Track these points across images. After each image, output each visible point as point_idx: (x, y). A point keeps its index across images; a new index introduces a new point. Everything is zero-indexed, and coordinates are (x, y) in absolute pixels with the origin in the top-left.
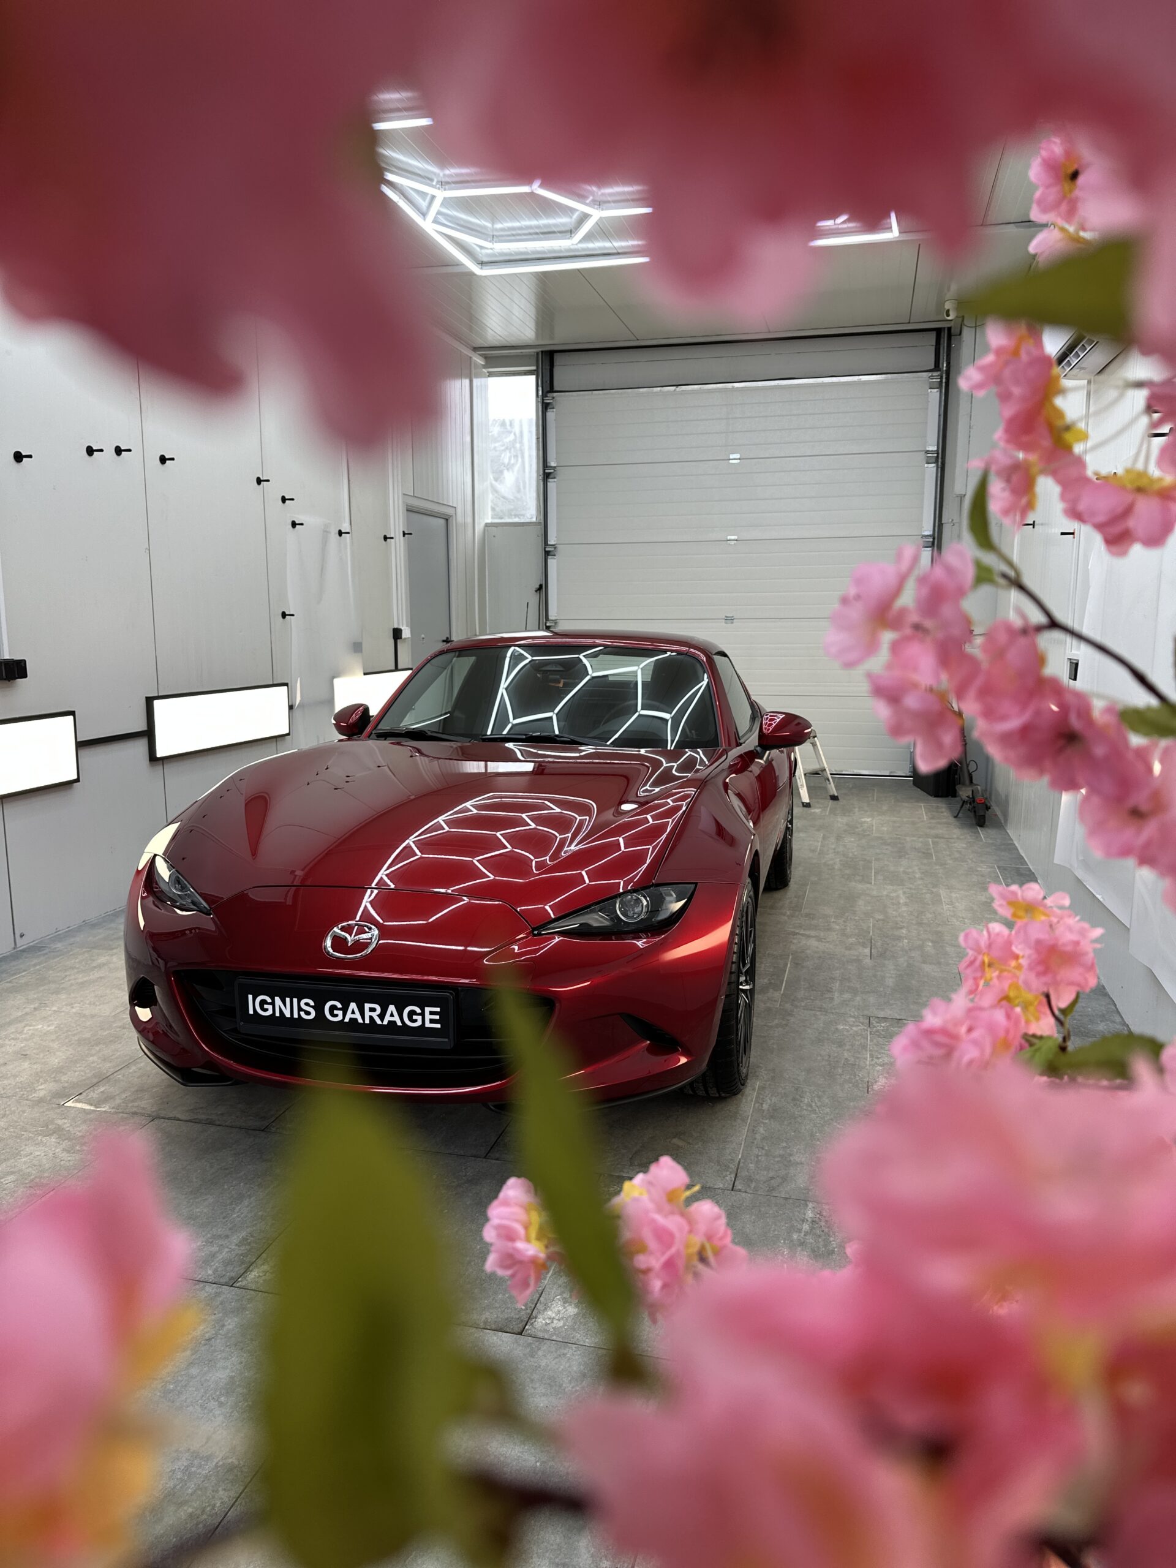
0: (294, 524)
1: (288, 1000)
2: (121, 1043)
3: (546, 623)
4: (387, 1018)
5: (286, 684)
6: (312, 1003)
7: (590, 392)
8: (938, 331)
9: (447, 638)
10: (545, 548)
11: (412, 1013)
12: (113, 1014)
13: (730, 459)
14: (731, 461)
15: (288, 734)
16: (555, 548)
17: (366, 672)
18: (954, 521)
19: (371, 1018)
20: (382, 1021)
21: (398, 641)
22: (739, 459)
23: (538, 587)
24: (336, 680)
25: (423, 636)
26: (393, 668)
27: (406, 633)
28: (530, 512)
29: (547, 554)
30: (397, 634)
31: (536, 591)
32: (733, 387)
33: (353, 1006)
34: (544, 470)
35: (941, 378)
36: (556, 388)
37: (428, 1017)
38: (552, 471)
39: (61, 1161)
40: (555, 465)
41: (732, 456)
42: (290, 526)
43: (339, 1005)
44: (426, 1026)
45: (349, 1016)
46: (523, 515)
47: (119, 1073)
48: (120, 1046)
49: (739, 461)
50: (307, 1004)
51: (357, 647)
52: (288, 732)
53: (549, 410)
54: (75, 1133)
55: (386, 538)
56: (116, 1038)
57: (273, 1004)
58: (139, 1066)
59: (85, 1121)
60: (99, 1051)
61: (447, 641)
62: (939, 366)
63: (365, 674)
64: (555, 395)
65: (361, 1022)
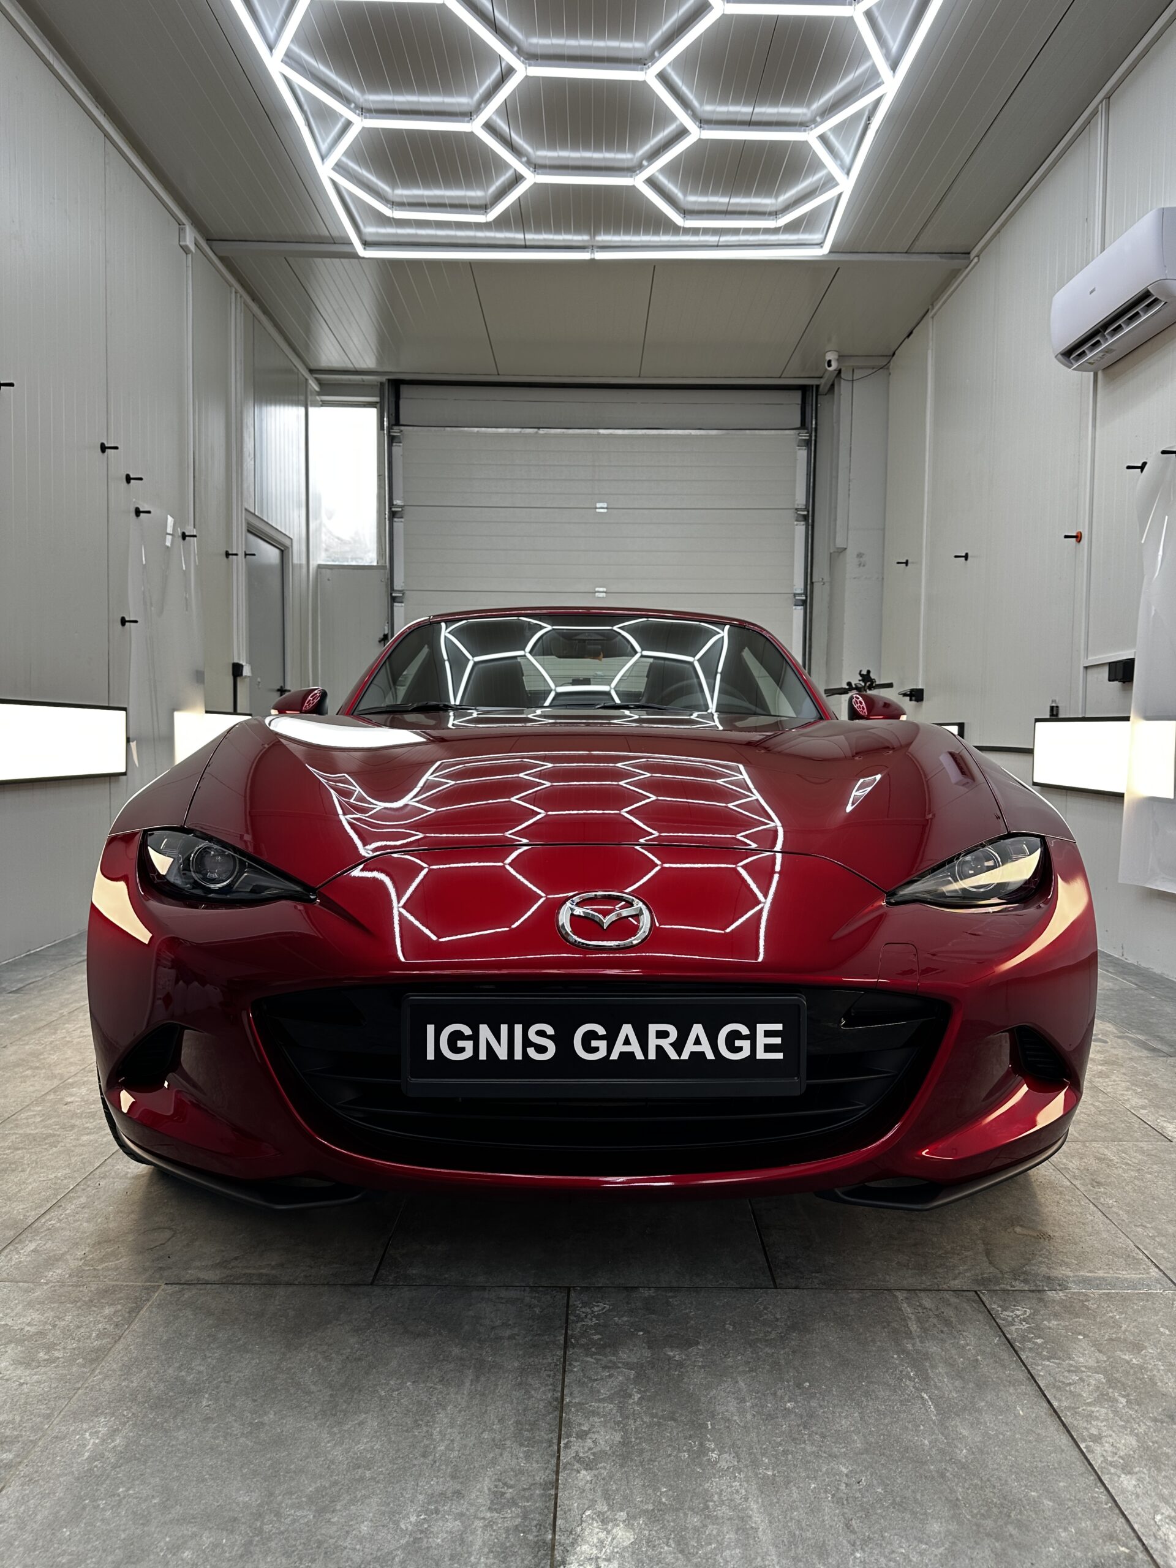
0: (138, 512)
1: (504, 1028)
4: (689, 1048)
5: (125, 709)
6: (550, 1030)
7: (442, 428)
8: (804, 389)
9: (281, 687)
10: (391, 594)
11: (734, 1036)
13: (596, 508)
14: (598, 510)
15: (124, 774)
16: (403, 594)
17: (207, 709)
18: (825, 581)
19: (659, 1048)
20: (679, 1054)
21: (239, 679)
22: (606, 508)
23: (382, 636)
24: (176, 715)
25: (259, 680)
26: (232, 710)
27: (247, 671)
28: (370, 556)
29: (394, 599)
30: (237, 670)
31: (380, 641)
32: (599, 434)
33: (627, 1030)
34: (390, 508)
35: (811, 436)
36: (402, 422)
37: (761, 1041)
38: (400, 509)
40: (402, 504)
41: (598, 505)
42: (133, 514)
43: (601, 1031)
44: (758, 1057)
45: (619, 1048)
46: (362, 559)
49: (605, 510)
50: (541, 1033)
51: (199, 677)
52: (124, 771)
53: (394, 444)
54: (23, 1331)
55: (227, 554)
57: (475, 1038)
61: (282, 691)
62: (804, 425)
63: (207, 712)
64: (402, 428)
65: (643, 1058)
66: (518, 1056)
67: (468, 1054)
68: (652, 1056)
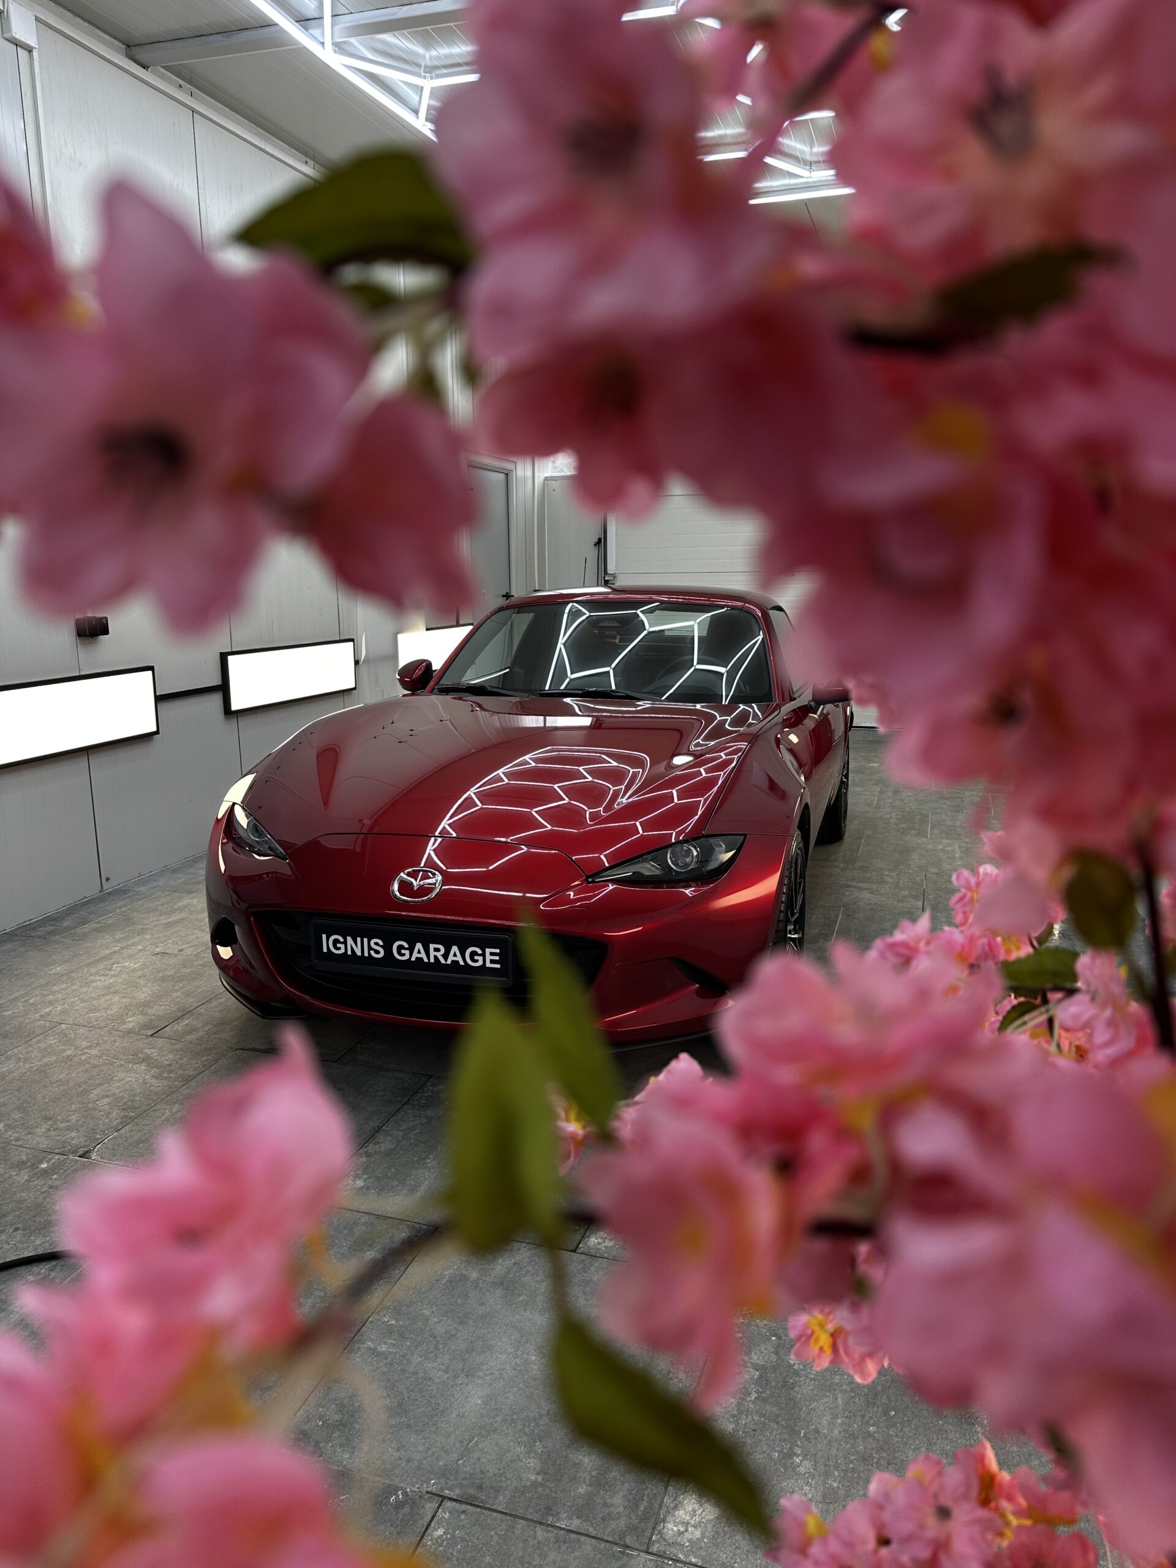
1: (359, 939)
2: (202, 980)
3: (604, 577)
4: (451, 958)
5: (352, 640)
6: (381, 943)
9: (507, 593)
11: (474, 953)
12: (195, 953)
15: (354, 689)
17: (428, 627)
19: (436, 957)
20: (446, 961)
23: (597, 540)
24: (399, 636)
26: (456, 623)
31: (595, 545)
33: (419, 946)
37: (488, 957)
39: (151, 1086)
43: (406, 945)
44: (487, 966)
45: (415, 955)
47: (201, 1007)
48: (201, 982)
50: (376, 944)
52: (353, 686)
54: (162, 1062)
56: (199, 975)
57: (345, 943)
58: (219, 1001)
59: (171, 1051)
60: (183, 987)
61: (507, 596)
63: (428, 629)
65: (427, 961)
66: (366, 954)
67: (342, 951)
68: (432, 960)
